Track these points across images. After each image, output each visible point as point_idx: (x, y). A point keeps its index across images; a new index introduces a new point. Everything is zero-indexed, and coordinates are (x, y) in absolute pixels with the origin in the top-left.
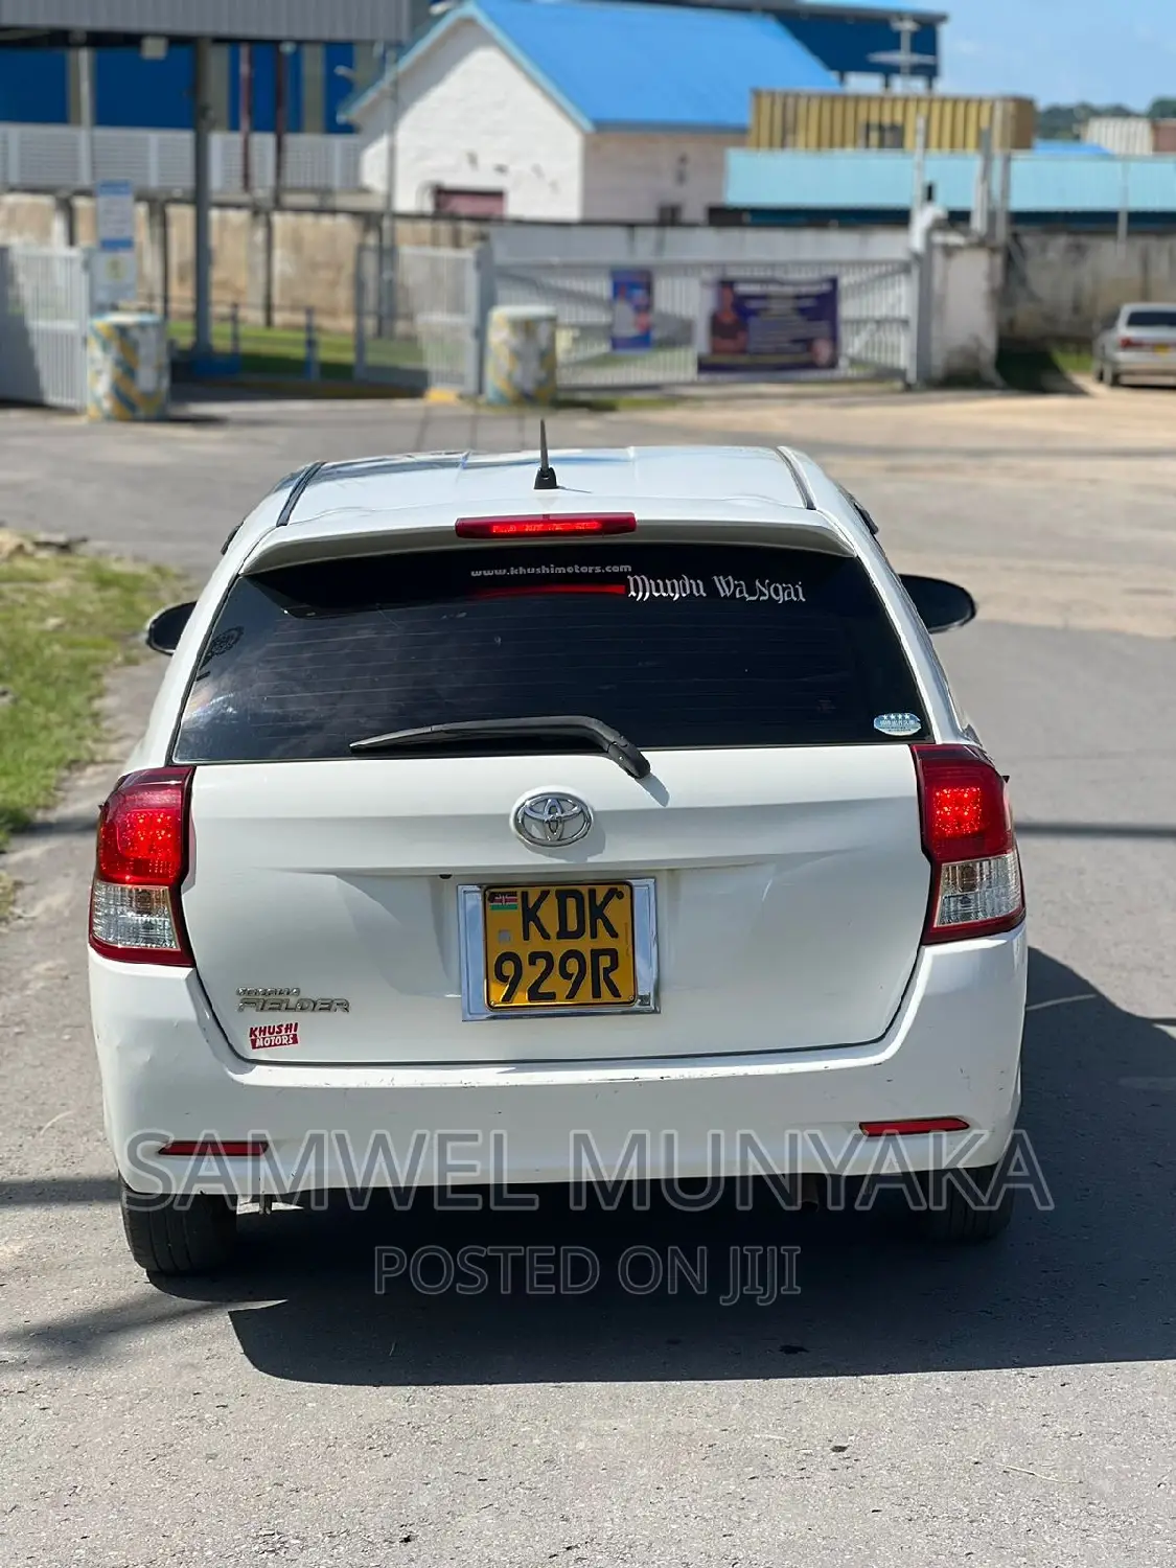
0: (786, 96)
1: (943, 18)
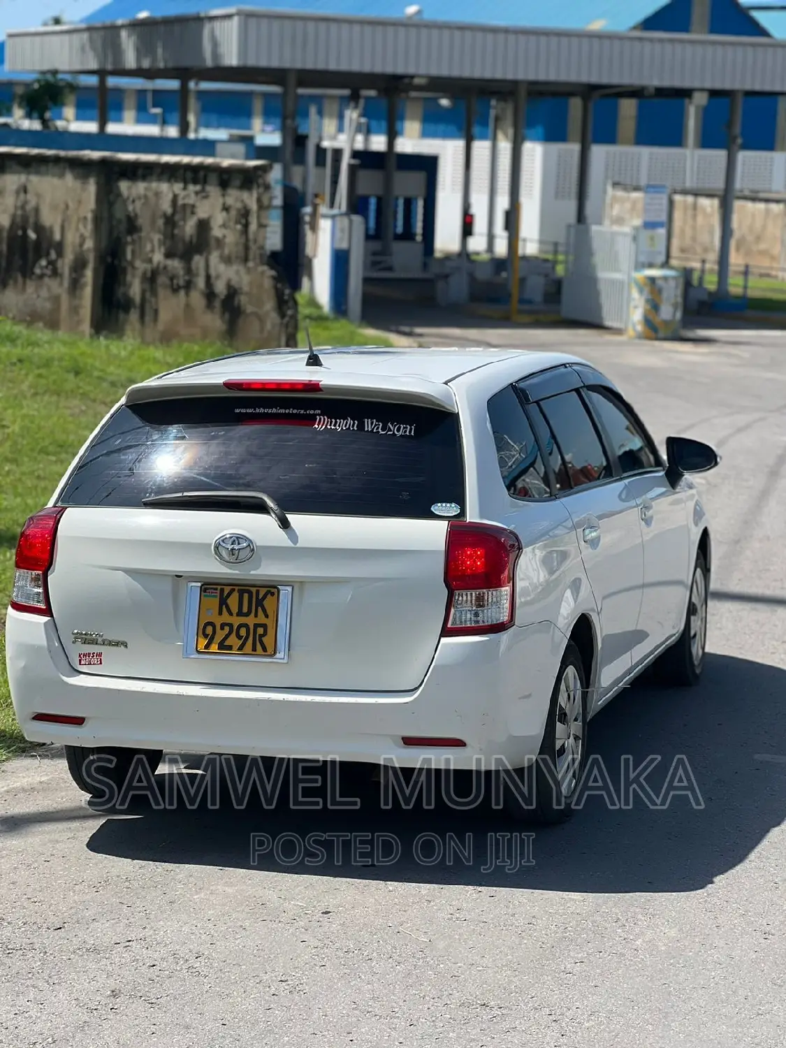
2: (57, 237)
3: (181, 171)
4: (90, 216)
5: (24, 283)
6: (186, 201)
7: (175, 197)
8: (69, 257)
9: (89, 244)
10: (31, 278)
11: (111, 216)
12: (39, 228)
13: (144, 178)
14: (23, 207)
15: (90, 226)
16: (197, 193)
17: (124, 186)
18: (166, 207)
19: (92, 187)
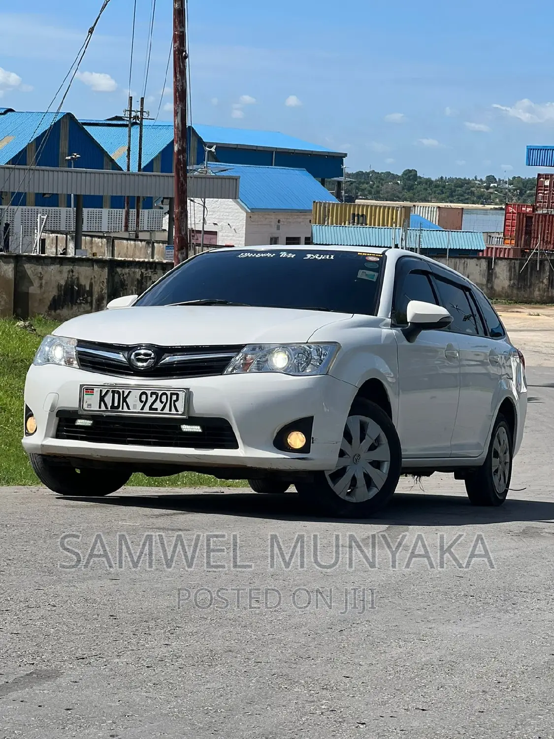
0: (325, 204)
1: (345, 155)
2: (88, 288)
3: (145, 264)
4: (105, 281)
5: (72, 306)
6: (147, 275)
7: (142, 273)
8: (95, 296)
9: (105, 291)
10: (75, 305)
11: (113, 280)
12: (79, 286)
13: (128, 267)
14: (71, 278)
15: (105, 284)
16: (152, 272)
17: (119, 270)
18: (138, 276)
19: (106, 270)
